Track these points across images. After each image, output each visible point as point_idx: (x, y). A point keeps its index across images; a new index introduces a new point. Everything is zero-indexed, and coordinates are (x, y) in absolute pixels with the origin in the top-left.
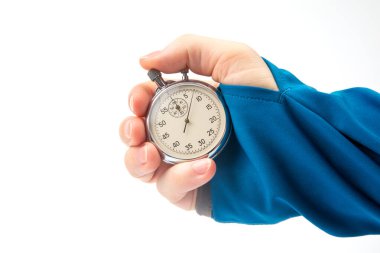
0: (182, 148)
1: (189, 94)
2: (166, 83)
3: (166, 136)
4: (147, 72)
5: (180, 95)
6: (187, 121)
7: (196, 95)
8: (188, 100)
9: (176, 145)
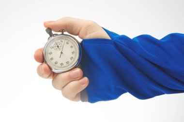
0: (59, 65)
1: (63, 41)
2: (54, 35)
3: (52, 59)
4: (46, 29)
5: (59, 41)
6: (62, 53)
7: (66, 41)
8: (63, 43)
9: (56, 63)
